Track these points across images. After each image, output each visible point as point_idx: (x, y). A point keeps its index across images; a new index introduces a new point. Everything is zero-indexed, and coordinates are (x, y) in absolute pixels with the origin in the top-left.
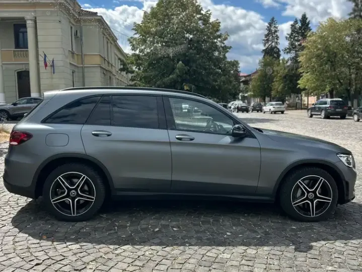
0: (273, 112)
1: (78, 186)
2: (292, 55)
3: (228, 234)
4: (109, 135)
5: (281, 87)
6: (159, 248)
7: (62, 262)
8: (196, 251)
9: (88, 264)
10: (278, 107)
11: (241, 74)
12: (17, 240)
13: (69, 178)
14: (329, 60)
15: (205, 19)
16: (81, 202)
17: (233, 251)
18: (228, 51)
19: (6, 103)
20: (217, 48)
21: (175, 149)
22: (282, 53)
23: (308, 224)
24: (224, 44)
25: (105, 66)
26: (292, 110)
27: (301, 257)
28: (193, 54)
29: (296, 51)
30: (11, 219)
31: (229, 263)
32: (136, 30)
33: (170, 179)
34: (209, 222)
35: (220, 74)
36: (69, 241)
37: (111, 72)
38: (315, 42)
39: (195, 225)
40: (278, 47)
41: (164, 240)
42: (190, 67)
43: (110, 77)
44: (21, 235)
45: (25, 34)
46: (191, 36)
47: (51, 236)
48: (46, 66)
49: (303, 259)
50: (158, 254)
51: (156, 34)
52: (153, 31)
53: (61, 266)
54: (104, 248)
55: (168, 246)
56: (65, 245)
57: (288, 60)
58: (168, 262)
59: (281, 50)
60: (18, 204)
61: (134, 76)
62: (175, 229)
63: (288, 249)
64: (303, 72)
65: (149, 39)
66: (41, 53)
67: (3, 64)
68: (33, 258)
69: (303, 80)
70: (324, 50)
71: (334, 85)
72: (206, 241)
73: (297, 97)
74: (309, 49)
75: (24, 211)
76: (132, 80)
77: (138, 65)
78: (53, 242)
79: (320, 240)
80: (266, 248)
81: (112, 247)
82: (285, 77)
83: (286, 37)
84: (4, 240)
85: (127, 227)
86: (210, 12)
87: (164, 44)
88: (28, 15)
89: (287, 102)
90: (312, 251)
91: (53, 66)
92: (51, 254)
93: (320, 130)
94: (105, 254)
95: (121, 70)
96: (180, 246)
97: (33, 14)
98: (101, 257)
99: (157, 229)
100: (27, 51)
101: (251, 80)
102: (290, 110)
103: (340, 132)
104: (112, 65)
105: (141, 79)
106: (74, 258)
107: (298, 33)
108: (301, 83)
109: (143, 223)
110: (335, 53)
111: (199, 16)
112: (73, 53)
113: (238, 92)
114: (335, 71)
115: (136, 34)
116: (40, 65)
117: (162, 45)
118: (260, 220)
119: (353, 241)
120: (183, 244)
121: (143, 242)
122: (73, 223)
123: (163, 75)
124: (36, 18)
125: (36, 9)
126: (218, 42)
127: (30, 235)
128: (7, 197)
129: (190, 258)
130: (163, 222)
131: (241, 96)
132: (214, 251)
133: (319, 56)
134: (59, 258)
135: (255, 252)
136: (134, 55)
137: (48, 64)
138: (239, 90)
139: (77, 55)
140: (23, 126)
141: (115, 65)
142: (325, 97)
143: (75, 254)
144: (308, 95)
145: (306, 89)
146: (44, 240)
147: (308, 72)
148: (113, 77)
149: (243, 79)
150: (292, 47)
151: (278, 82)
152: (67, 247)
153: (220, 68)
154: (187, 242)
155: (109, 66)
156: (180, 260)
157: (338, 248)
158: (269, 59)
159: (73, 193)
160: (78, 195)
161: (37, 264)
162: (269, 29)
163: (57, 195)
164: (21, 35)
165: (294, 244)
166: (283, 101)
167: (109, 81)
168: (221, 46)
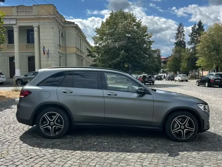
0: (181, 80)
1: (55, 120)
2: (193, 46)
3: (134, 147)
4: (71, 92)
5: (186, 65)
6: (95, 152)
7: (43, 158)
8: (114, 154)
9: (57, 159)
10: (184, 78)
11: (162, 57)
12: (21, 147)
13: (50, 116)
14: (215, 49)
15: (138, 25)
16: (57, 128)
17: (135, 155)
18: (152, 44)
19: (21, 75)
20: (145, 42)
21: (106, 100)
22: (186, 44)
23: (181, 143)
24: (149, 39)
25: (79, 53)
26: (193, 79)
27: (171, 159)
28: (130, 46)
29: (195, 43)
30: (19, 137)
31: (131, 161)
32: (97, 32)
33: (104, 116)
34: (125, 141)
35: (147, 58)
36: (48, 148)
37: (82, 57)
38: (206, 38)
39: (117, 142)
40: (184, 41)
41: (99, 149)
42: (129, 54)
43: (82, 60)
44: (24, 144)
45: (33, 35)
46: (130, 35)
47: (39, 146)
48: (44, 53)
49: (172, 160)
50: (94, 155)
51: (108, 34)
52: (107, 33)
53: (43, 159)
54: (66, 152)
55: (100, 152)
56: (46, 150)
57: (190, 49)
58: (98, 159)
59: (186, 43)
60: (23, 129)
61: (96, 59)
62: (105, 144)
63: (165, 155)
64: (199, 56)
65: (104, 37)
66: (42, 46)
67: (20, 52)
68: (29, 155)
69: (199, 61)
70: (211, 43)
71: (218, 64)
72: (121, 150)
73: (196, 71)
74: (202, 42)
75: (26, 133)
76: (94, 61)
77: (98, 53)
78: (40, 148)
79: (184, 151)
80: (153, 154)
81: (70, 151)
82: (188, 59)
83: (189, 35)
84: (15, 147)
85: (79, 142)
86: (141, 21)
87: (113, 40)
88: (35, 25)
89: (190, 74)
90: (178, 156)
91: (48, 54)
92: (38, 153)
93: (207, 92)
94: (66, 154)
95: (88, 55)
96: (107, 152)
97: (38, 24)
98: (64, 156)
99: (96, 143)
100: (34, 45)
101: (168, 61)
102: (192, 79)
103: (219, 93)
104: (83, 53)
105: (99, 61)
106: (50, 156)
107: (196, 32)
108: (198, 63)
109: (89, 141)
110: (219, 44)
111: (134, 23)
112: (60, 46)
113: (160, 68)
114: (219, 55)
115: (97, 34)
116: (41, 53)
117: (112, 41)
118: (154, 141)
119: (203, 152)
120: (108, 151)
121: (87, 149)
122: (51, 140)
123: (113, 59)
124: (39, 26)
125: (40, 21)
126: (146, 39)
127: (28, 145)
128: (19, 126)
129: (110, 157)
130: (100, 140)
131: (162, 70)
132: (124, 155)
133: (208, 47)
134: (42, 156)
135: (146, 156)
136: (96, 47)
137: (45, 52)
138: (161, 67)
139: (63, 47)
140: (27, 87)
141: (85, 52)
142: (214, 71)
143: (51, 154)
144: (203, 70)
145: (201, 67)
146: (36, 147)
147: (202, 56)
148: (84, 60)
149: (163, 60)
150: (192, 41)
151: (184, 63)
152: (47, 151)
153: (147, 54)
154: (110, 150)
155: (81, 53)
156: (105, 158)
157: (194, 155)
158: (178, 48)
159: (52, 123)
160: (55, 125)
161: (31, 158)
162: (179, 30)
163: (44, 124)
164: (31, 36)
165: (169, 152)
166: (187, 74)
167: (81, 62)
168: (148, 41)
